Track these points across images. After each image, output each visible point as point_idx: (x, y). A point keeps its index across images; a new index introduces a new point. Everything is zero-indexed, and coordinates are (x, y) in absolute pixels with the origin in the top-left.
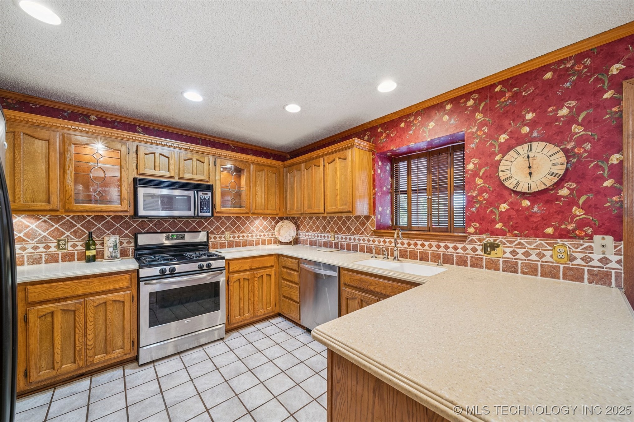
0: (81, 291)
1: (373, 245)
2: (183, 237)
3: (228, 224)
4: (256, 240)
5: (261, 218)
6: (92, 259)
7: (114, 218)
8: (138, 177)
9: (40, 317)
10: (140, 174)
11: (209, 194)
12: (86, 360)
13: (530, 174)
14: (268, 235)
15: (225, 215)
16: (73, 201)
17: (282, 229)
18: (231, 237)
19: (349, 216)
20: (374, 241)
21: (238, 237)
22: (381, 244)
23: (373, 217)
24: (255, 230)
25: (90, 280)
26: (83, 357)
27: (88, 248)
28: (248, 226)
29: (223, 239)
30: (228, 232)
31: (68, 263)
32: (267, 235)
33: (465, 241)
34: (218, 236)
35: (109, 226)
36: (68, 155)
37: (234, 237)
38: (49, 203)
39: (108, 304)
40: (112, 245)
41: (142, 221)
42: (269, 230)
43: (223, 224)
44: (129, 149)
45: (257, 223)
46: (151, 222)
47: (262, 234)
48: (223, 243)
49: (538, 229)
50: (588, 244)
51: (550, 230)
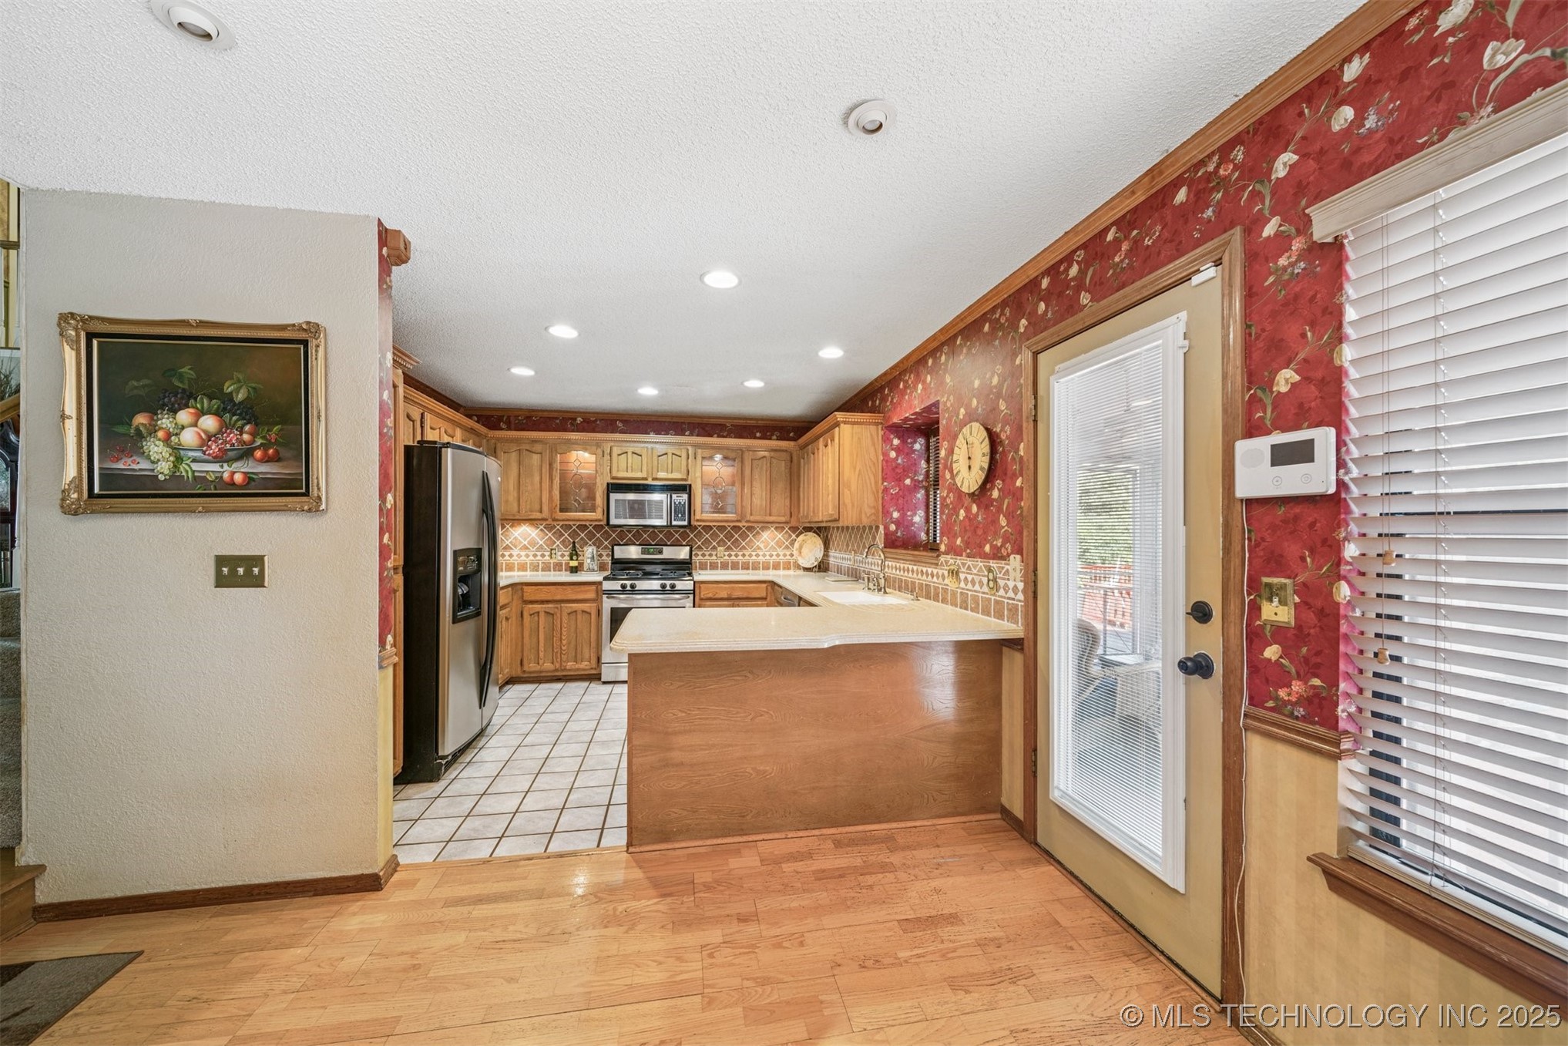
0: (558, 597)
2: (661, 552)
3: (722, 536)
4: (763, 562)
5: (773, 529)
6: (574, 570)
7: (595, 527)
8: (612, 481)
9: (531, 615)
10: (613, 478)
11: (685, 497)
12: (561, 664)
13: (970, 467)
14: (785, 555)
15: (703, 524)
16: (558, 510)
17: (804, 546)
18: (724, 555)
21: (736, 556)
24: (762, 546)
25: (564, 587)
26: (559, 660)
27: (572, 559)
28: (751, 540)
29: (714, 557)
30: (721, 548)
31: (558, 573)
32: (782, 555)
33: (938, 565)
34: (707, 553)
35: (591, 536)
36: (555, 466)
37: (730, 556)
38: (541, 512)
39: (578, 613)
40: (590, 556)
41: (621, 531)
42: (787, 547)
43: (714, 536)
44: (603, 452)
45: (765, 536)
46: (630, 532)
47: (775, 553)
48: (714, 563)
49: (981, 546)
50: (1007, 567)
51: (987, 548)
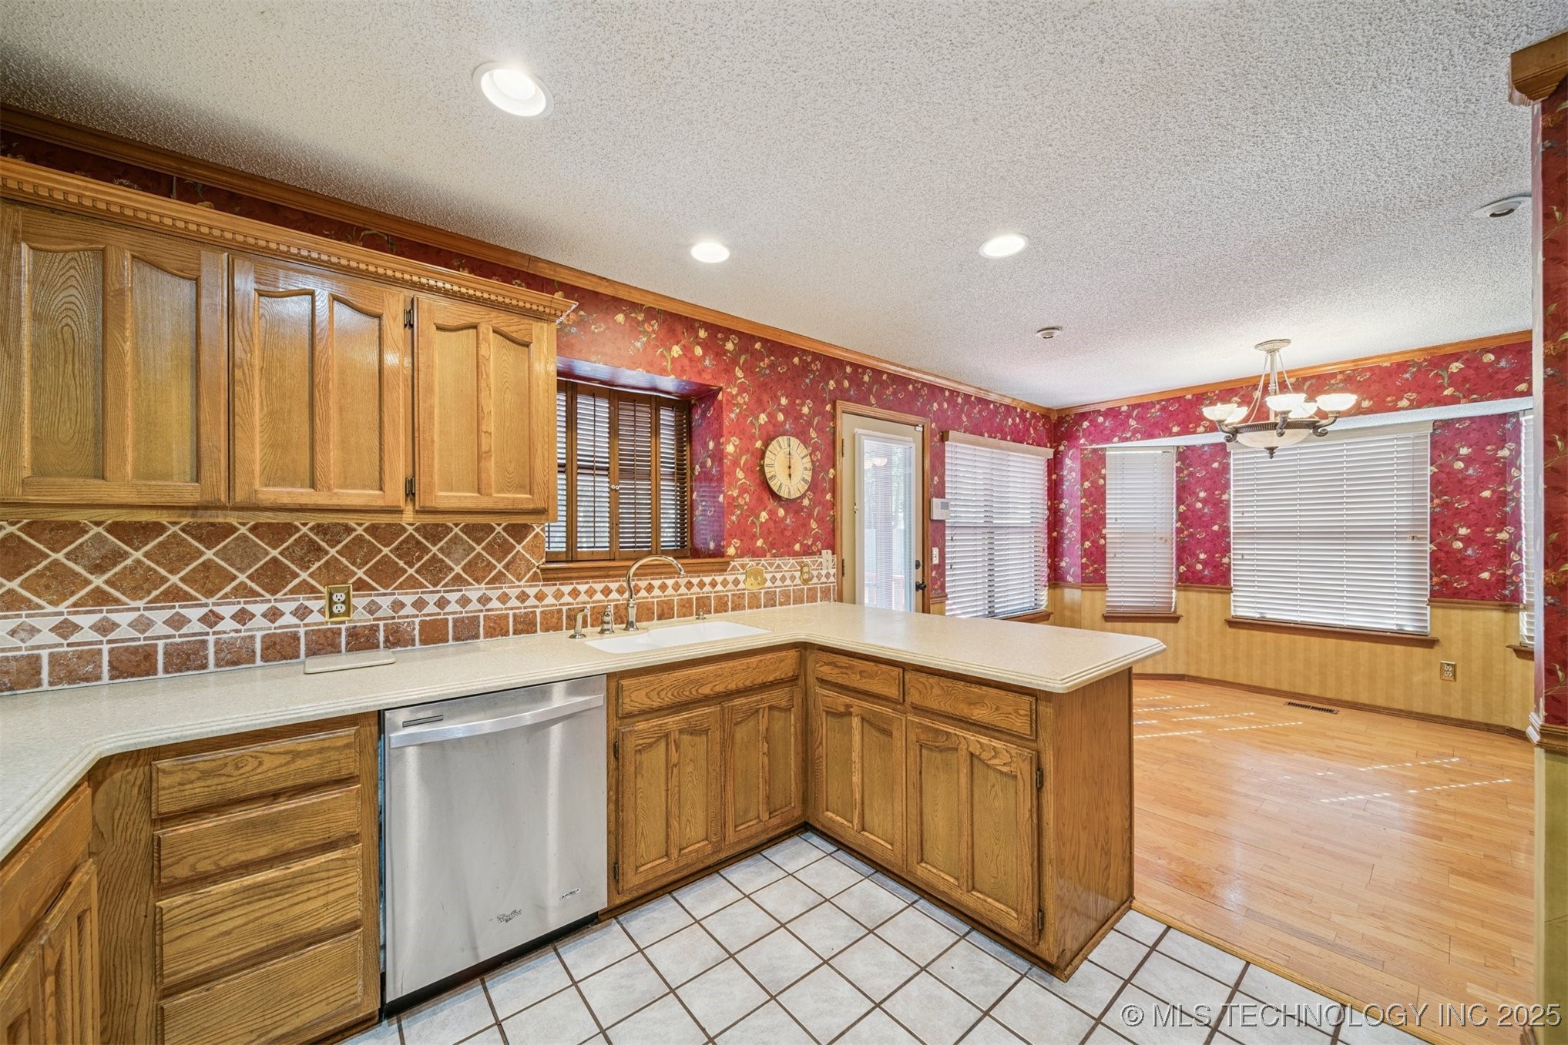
1: (537, 607)
13: (790, 475)
19: (438, 525)
20: (540, 597)
22: (562, 601)
23: (538, 530)
33: (726, 570)
49: (790, 545)
50: (820, 560)
51: (797, 547)
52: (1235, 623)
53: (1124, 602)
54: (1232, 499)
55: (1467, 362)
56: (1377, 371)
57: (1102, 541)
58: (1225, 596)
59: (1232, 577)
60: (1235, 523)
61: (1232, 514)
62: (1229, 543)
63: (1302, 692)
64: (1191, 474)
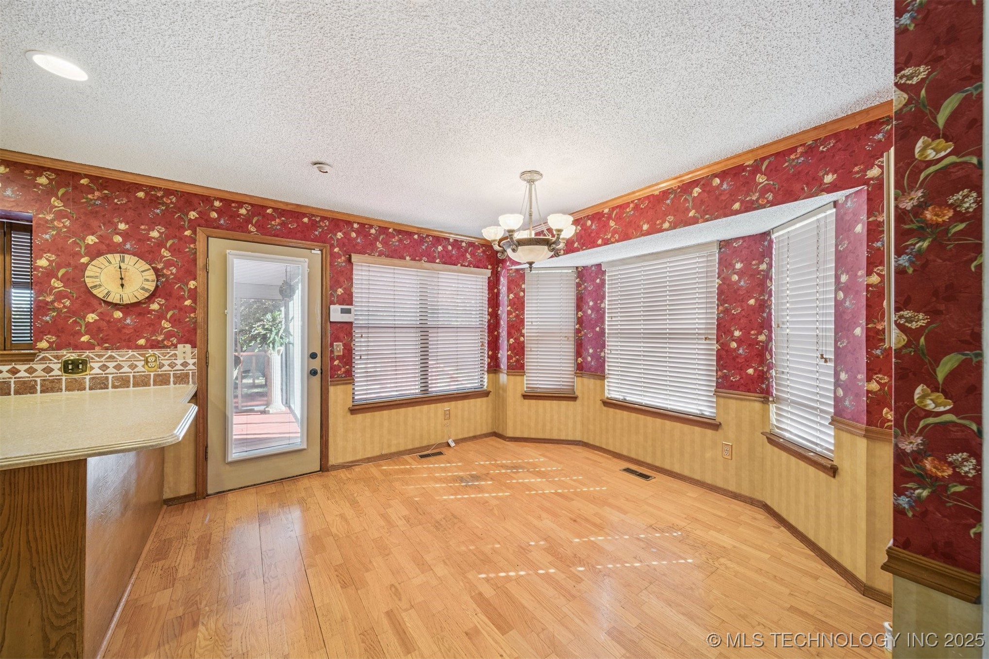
13: (122, 285)
33: (32, 360)
49: (131, 340)
50: (174, 352)
51: (142, 342)
52: (608, 403)
53: (539, 384)
54: (607, 307)
55: (703, 187)
56: (652, 199)
57: (522, 339)
58: (602, 381)
59: (607, 367)
60: (608, 325)
61: (607, 319)
62: (604, 341)
63: (642, 460)
64: (586, 288)
